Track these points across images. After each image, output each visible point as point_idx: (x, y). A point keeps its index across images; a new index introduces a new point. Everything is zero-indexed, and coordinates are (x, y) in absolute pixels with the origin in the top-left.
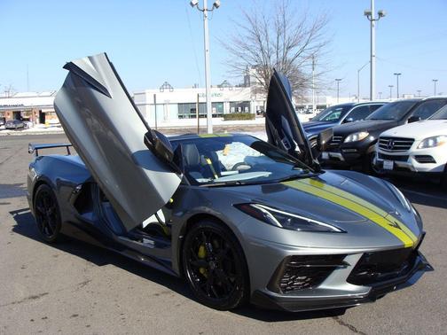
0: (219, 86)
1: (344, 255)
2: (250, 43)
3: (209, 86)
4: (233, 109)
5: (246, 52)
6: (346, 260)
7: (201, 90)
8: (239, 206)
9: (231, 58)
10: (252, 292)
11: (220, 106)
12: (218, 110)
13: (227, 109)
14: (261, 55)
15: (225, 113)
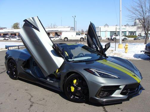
0: (125, 26)
1: (119, 86)
2: (138, 8)
3: (121, 25)
4: (130, 34)
5: (136, 12)
6: (120, 87)
7: (118, 27)
8: (85, 70)
9: (130, 14)
10: (90, 97)
11: (125, 33)
12: (124, 34)
13: (127, 34)
14: (142, 13)
15: (127, 35)
